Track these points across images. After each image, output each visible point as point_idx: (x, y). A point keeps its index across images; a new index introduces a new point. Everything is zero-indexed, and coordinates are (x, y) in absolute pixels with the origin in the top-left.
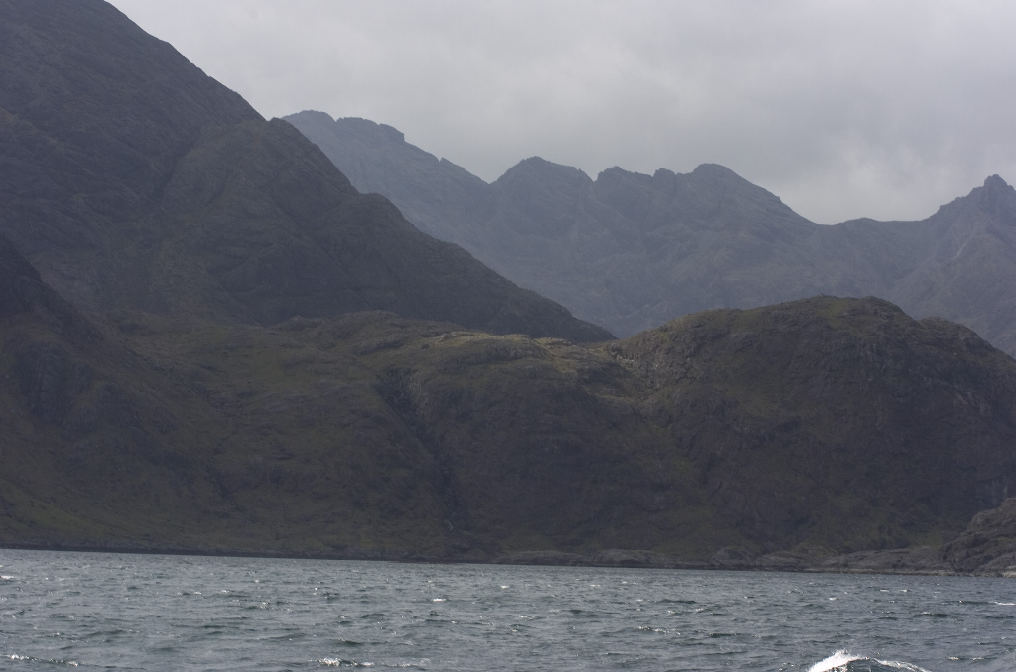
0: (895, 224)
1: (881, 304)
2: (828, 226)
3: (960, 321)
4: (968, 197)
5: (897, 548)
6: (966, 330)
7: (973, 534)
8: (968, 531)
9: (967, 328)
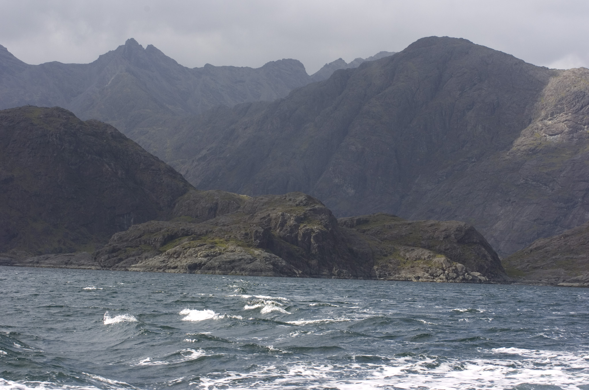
0: (73, 66)
1: (63, 111)
2: (35, 66)
3: (109, 122)
4: (116, 50)
5: (68, 253)
6: (111, 127)
7: (112, 246)
8: (109, 243)
9: (112, 126)
